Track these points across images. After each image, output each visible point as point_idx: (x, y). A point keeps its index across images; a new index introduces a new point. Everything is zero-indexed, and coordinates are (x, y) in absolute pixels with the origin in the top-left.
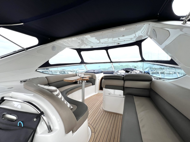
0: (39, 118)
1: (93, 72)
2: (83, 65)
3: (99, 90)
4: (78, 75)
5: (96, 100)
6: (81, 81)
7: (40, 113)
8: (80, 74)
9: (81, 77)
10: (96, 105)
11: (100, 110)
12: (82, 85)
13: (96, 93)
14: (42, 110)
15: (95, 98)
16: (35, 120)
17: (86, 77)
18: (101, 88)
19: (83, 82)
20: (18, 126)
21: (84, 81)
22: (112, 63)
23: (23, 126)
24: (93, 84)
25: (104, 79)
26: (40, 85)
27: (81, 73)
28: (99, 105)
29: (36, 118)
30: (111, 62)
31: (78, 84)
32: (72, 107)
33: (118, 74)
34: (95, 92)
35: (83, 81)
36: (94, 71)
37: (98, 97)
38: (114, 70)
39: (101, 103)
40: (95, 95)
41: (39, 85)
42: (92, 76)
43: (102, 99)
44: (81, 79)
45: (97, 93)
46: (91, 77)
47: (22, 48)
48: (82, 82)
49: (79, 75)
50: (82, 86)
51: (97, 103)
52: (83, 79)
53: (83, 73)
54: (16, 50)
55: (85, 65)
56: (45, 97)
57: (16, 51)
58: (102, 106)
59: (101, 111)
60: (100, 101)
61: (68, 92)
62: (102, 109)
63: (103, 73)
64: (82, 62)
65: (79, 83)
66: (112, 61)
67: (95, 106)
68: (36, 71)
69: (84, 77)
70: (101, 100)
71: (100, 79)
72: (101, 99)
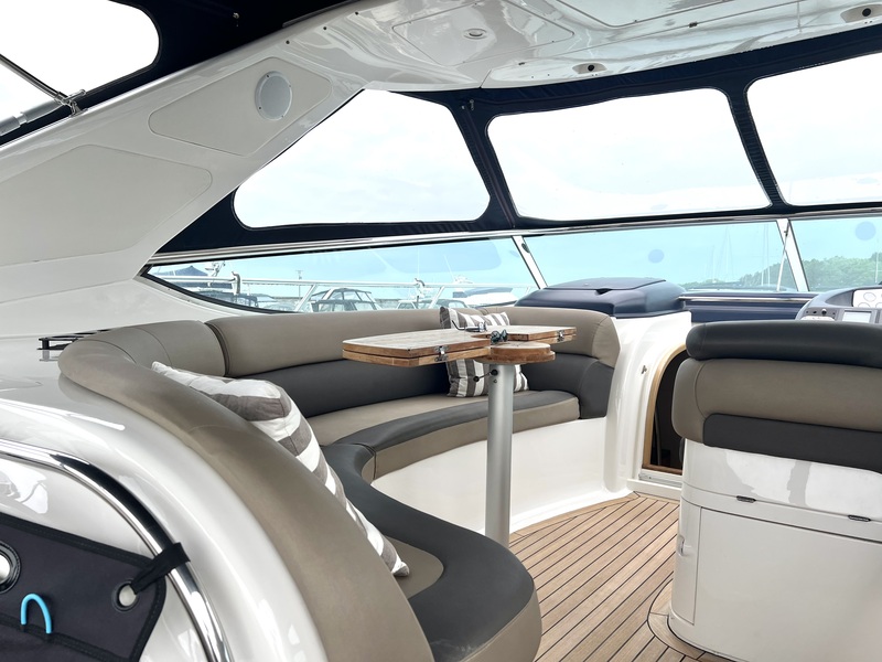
0: (151, 592)
1: (592, 297)
2: (503, 245)
3: (639, 470)
4: (460, 318)
5: (619, 549)
6: (479, 369)
7: (159, 550)
8: (479, 319)
9: (482, 332)
10: (611, 587)
11: (644, 634)
12: (491, 404)
13: (611, 486)
14: (176, 537)
15: (605, 535)
16: (127, 597)
17: (525, 338)
18: (664, 452)
19: (501, 378)
20: (23, 622)
21: (507, 372)
22: (783, 222)
23: (48, 631)
24: (594, 404)
25: (699, 359)
26: (170, 369)
27: (484, 310)
28: (643, 593)
29: (132, 586)
30: (779, 208)
31: (454, 395)
32: (399, 565)
33: (849, 318)
34: (610, 482)
35: (501, 369)
36: (601, 291)
37: (634, 524)
38: (802, 288)
39: (664, 578)
40: (602, 507)
41: (160, 367)
42: (586, 332)
43: (673, 546)
44: (481, 352)
45: (624, 492)
46: (568, 338)
47: (48, 99)
48: (495, 373)
49: (463, 323)
50: (488, 415)
51: (620, 578)
52: (497, 352)
53: (499, 312)
54: (17, 115)
55: (519, 240)
56: (199, 446)
57: (13, 121)
58: (665, 603)
59: (657, 648)
60: (652, 566)
61: (373, 450)
62: (664, 634)
63: (688, 315)
64: (501, 216)
65: (462, 392)
66: (791, 197)
67: (602, 594)
68: (144, 273)
69: (506, 337)
70: (661, 557)
71: (657, 362)
72: (662, 546)
